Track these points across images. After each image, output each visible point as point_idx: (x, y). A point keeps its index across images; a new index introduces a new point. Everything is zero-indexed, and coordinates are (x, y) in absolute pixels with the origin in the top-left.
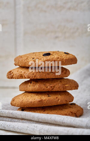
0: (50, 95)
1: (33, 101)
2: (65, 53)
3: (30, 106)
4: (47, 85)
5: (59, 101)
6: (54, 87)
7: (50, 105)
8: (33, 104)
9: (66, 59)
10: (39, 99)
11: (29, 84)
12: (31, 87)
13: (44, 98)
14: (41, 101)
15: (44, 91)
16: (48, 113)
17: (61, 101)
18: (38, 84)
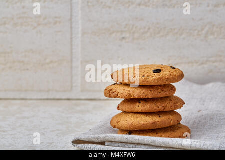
0: (161, 116)
1: (145, 123)
2: (171, 67)
3: (142, 129)
4: (159, 104)
5: (172, 122)
6: (166, 106)
7: (164, 127)
8: (146, 127)
9: (178, 76)
10: (152, 122)
11: (138, 104)
12: (140, 107)
13: (156, 119)
14: (154, 123)
15: (155, 111)
16: (161, 137)
17: (174, 122)
18: (149, 105)
